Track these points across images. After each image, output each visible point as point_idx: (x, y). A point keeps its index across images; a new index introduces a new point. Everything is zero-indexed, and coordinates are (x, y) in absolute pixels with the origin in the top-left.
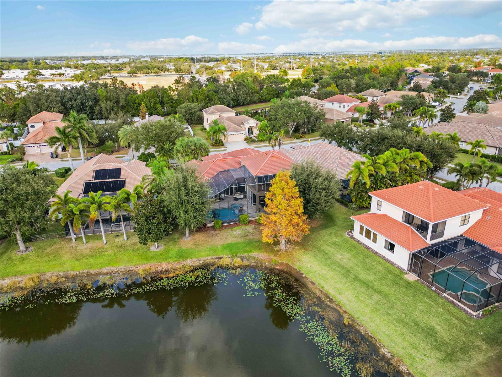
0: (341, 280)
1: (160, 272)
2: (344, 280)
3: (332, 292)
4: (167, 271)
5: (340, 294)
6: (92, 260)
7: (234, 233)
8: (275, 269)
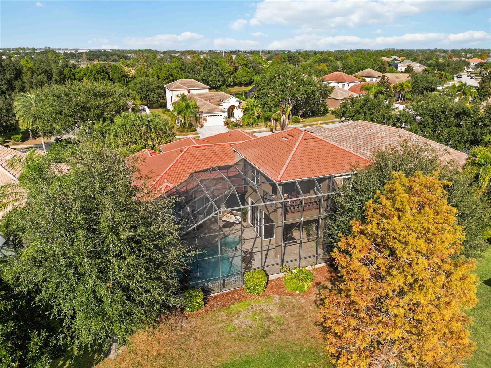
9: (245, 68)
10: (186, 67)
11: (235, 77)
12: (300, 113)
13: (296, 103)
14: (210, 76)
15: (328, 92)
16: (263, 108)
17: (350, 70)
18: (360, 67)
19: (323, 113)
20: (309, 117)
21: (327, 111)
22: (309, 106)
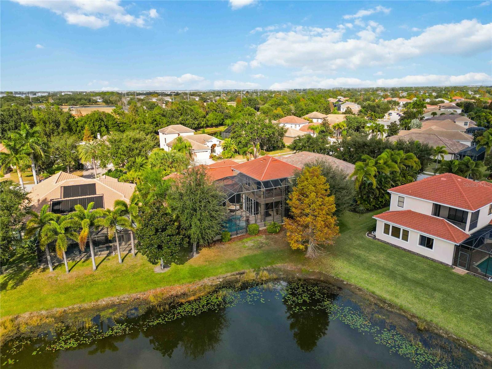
0: (390, 282)
1: (176, 296)
2: (393, 282)
3: (387, 297)
4: (184, 294)
5: (397, 297)
6: (83, 291)
7: (247, 245)
8: (310, 279)
9: (215, 112)
10: (166, 114)
11: (208, 120)
12: (265, 148)
13: (261, 141)
14: (187, 120)
15: (284, 133)
16: (238, 145)
17: (302, 112)
18: (309, 110)
19: (281, 148)
20: (271, 151)
21: (284, 146)
22: (271, 143)
